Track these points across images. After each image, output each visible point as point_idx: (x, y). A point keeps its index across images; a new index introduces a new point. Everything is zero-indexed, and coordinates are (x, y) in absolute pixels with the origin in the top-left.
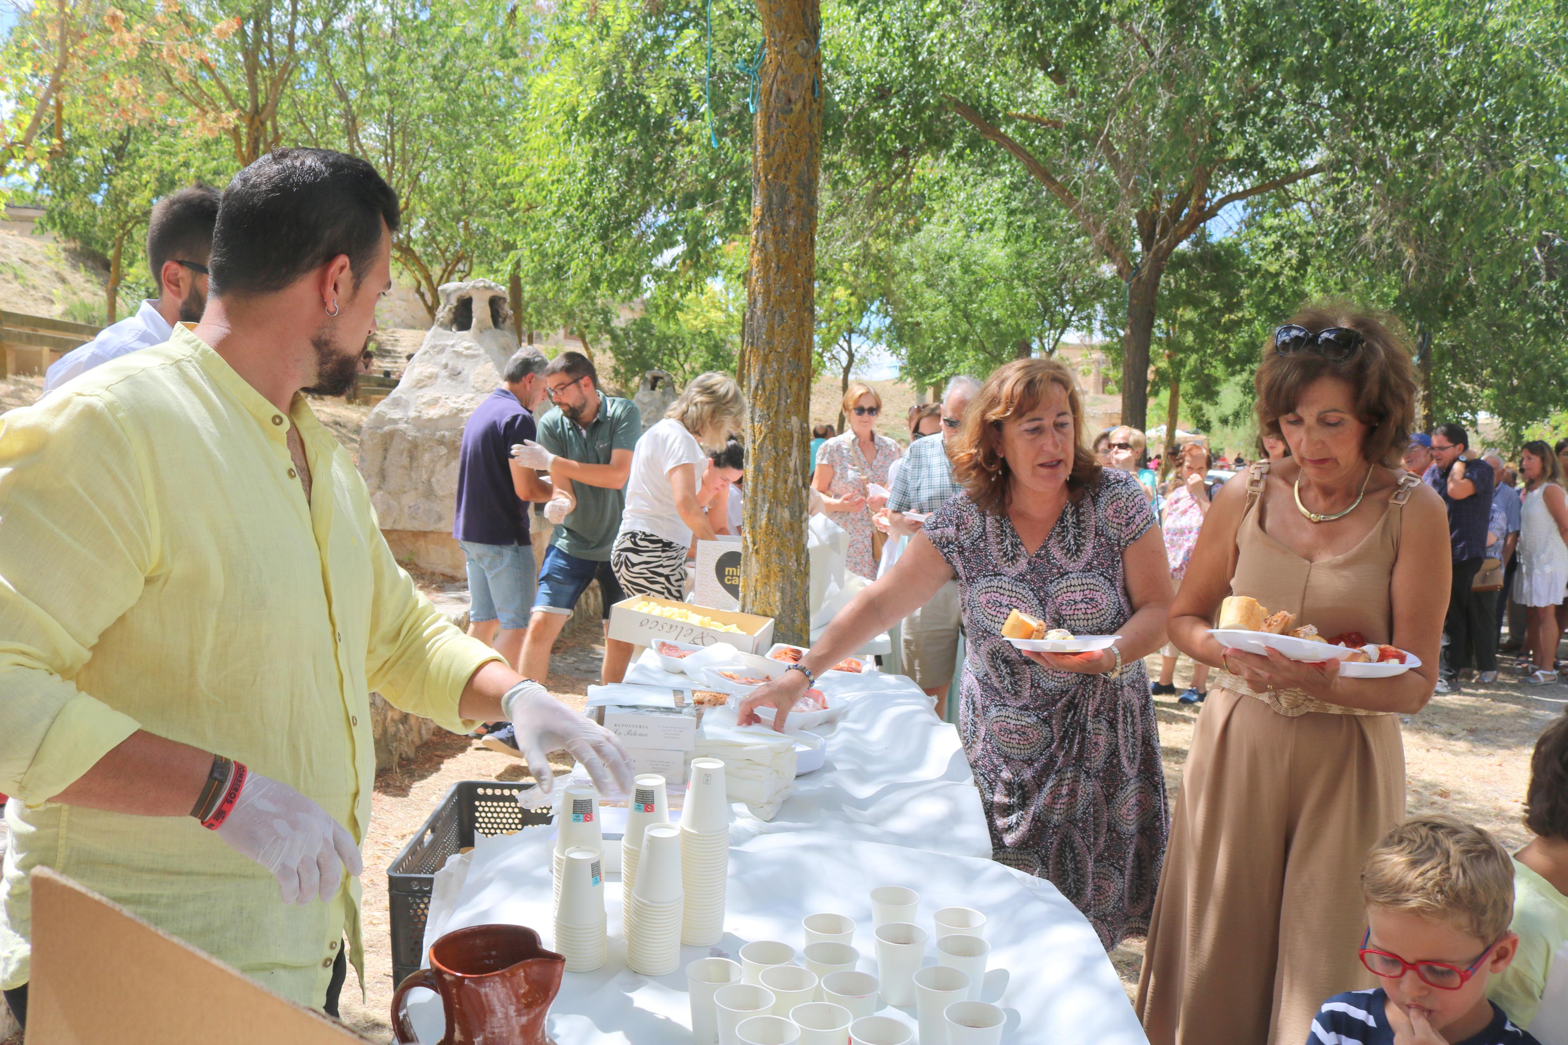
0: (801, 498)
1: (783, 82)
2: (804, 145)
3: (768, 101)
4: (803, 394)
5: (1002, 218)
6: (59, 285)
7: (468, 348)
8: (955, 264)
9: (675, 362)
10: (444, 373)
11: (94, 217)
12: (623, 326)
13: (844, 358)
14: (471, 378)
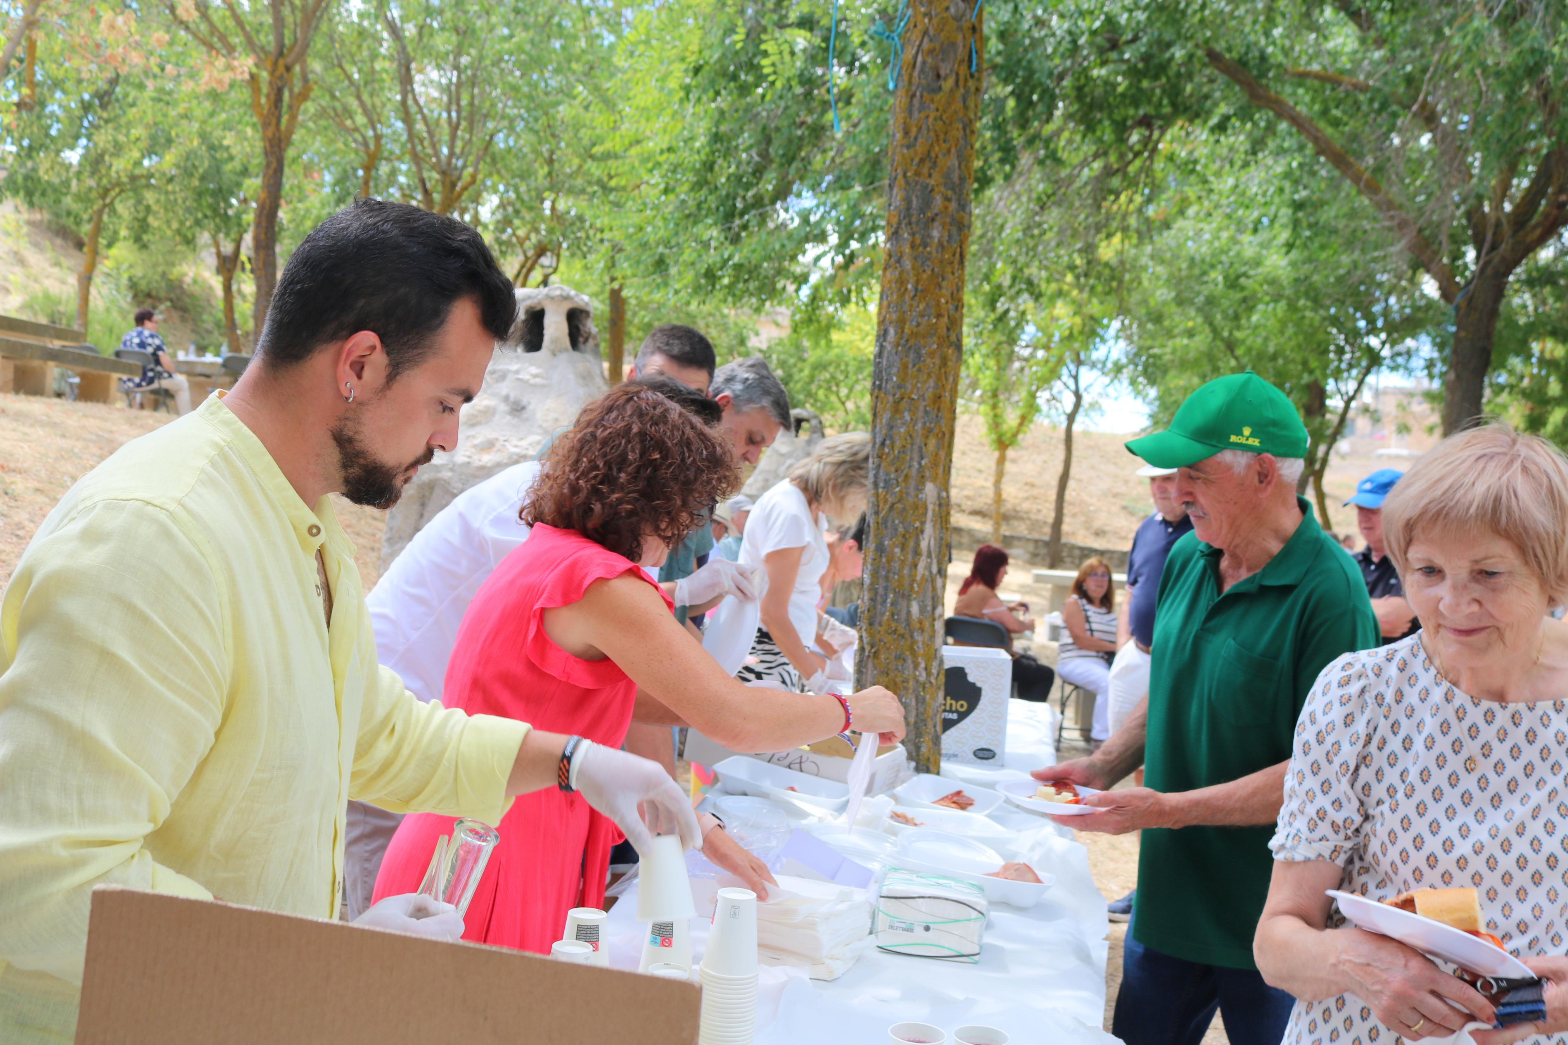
0: (934, 589)
1: (931, 52)
2: (956, 132)
3: (911, 77)
4: (942, 454)
5: (1285, 212)
6: (17, 269)
7: (536, 376)
8: (1217, 276)
9: (833, 398)
10: (503, 407)
11: (67, 183)
12: (764, 346)
13: (1068, 401)
14: (539, 415)
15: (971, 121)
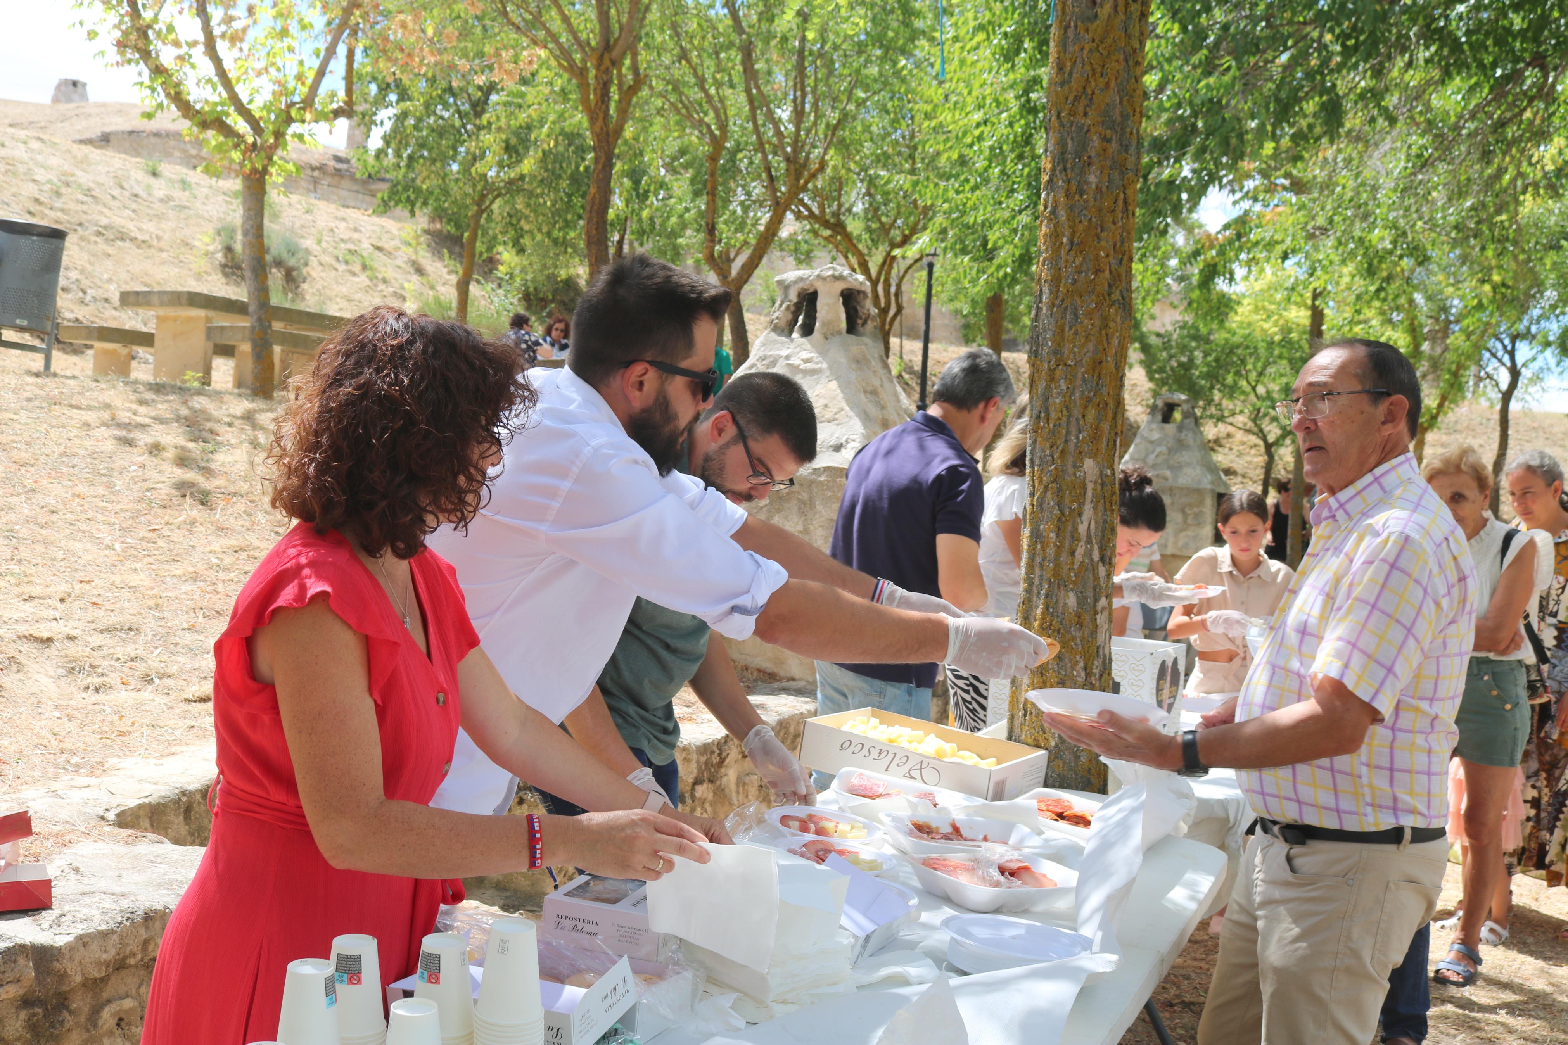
4: (1105, 427)
6: (415, 278)
7: (807, 361)
15: (1135, 51)
